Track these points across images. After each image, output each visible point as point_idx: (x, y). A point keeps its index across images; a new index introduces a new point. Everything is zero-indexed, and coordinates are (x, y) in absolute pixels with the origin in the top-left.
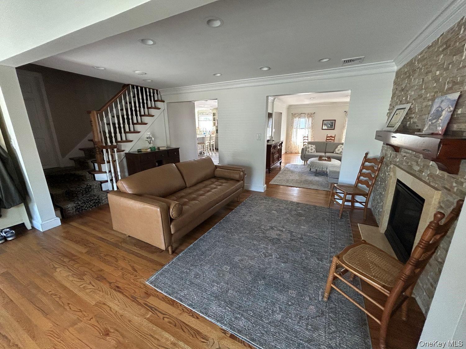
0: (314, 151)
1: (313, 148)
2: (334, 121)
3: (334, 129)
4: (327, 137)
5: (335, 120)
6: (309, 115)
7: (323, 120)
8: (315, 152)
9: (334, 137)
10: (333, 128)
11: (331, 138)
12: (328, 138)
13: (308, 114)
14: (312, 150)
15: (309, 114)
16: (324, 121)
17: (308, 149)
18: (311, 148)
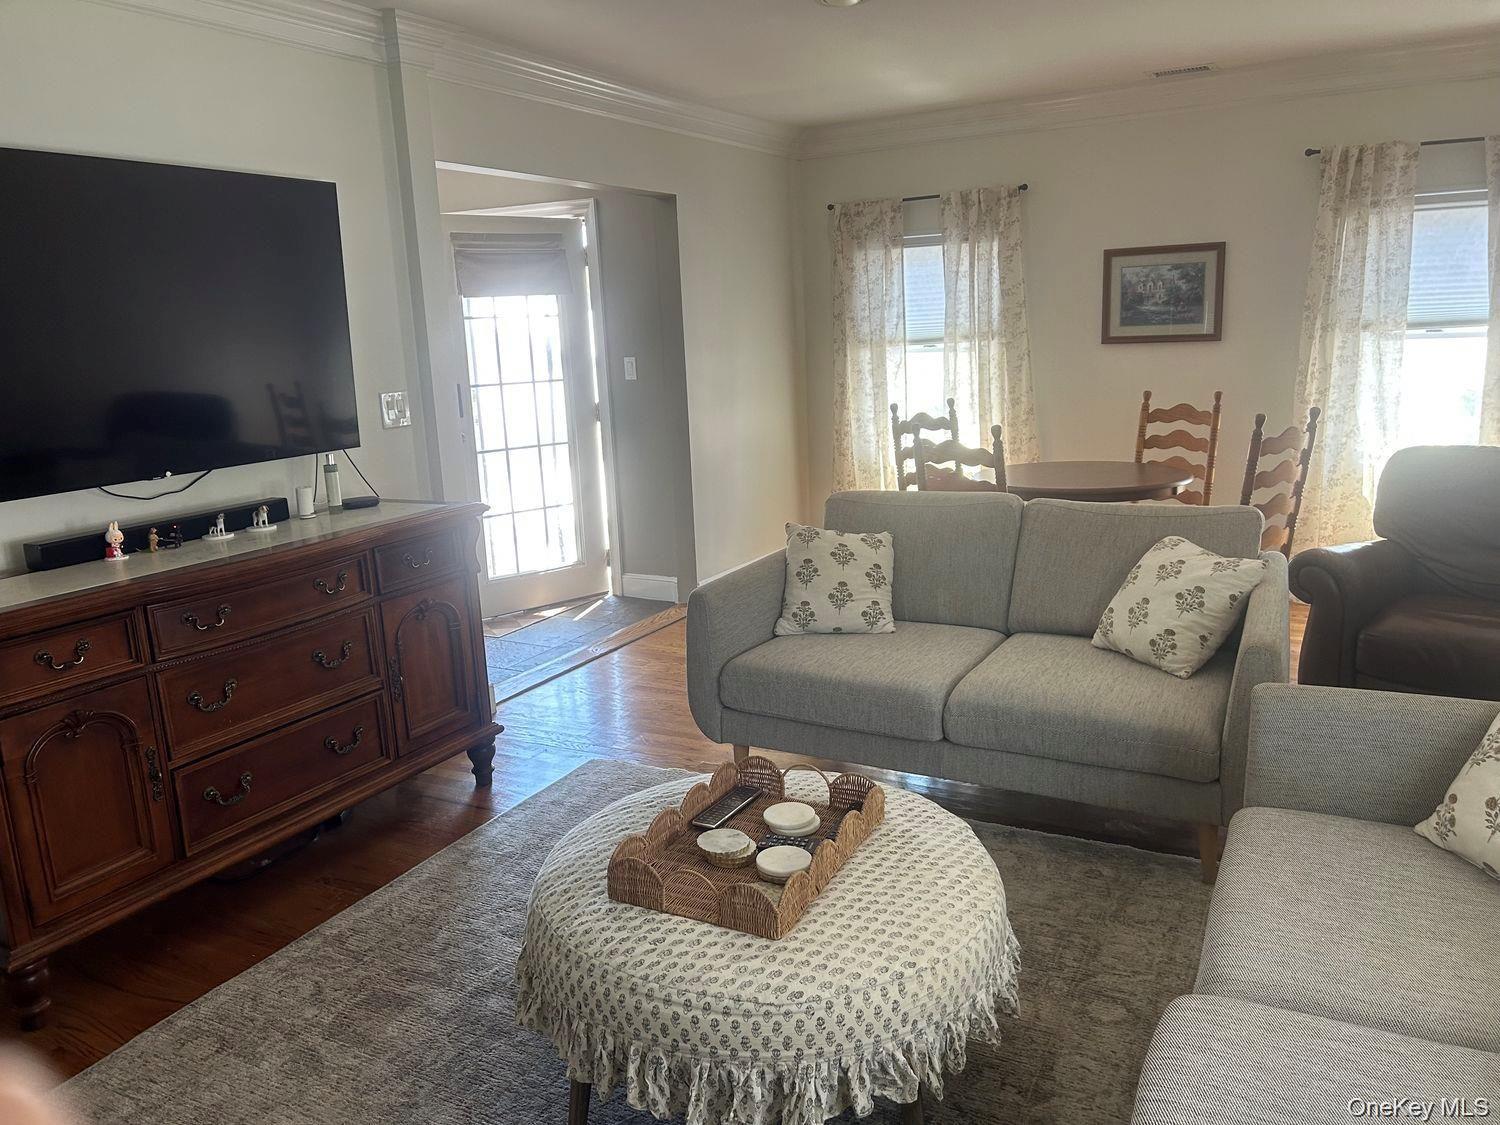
0: (871, 616)
1: (855, 576)
2: (1210, 258)
3: (1216, 336)
4: (1149, 417)
5: (1220, 248)
6: (973, 213)
7: (1109, 255)
8: (887, 623)
9: (1212, 418)
10: (1206, 327)
11: (1181, 425)
12: (1154, 429)
13: (965, 200)
14: (841, 596)
15: (974, 197)
16: (1116, 262)
17: (798, 593)
18: (831, 574)
